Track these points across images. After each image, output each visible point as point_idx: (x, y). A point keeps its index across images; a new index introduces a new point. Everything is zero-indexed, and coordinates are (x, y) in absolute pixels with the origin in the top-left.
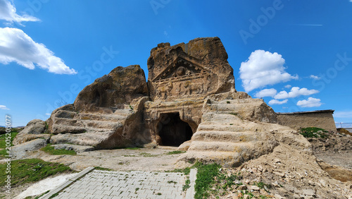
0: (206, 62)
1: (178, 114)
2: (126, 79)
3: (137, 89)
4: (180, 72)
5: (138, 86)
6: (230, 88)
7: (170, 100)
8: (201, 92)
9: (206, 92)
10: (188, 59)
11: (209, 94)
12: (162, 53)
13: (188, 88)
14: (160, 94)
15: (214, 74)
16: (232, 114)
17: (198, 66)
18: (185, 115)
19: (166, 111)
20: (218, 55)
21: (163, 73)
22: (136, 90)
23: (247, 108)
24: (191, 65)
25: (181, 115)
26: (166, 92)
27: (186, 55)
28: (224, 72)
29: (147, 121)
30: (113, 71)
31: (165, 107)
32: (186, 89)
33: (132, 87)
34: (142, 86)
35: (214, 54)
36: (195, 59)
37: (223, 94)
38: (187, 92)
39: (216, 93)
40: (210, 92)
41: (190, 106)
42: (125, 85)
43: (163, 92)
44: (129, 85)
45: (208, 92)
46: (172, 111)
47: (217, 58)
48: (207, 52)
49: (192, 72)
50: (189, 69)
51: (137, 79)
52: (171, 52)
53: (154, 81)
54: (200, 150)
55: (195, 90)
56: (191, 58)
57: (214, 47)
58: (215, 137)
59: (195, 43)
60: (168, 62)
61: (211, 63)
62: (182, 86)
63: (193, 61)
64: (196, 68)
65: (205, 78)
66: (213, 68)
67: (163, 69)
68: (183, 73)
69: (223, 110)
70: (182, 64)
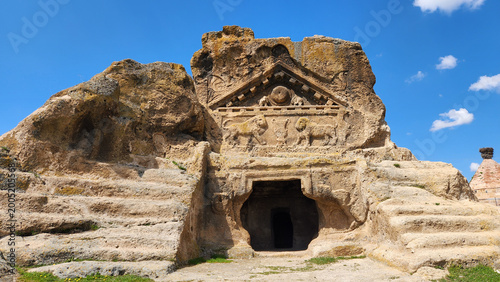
0: (339, 87)
1: (298, 182)
2: (154, 94)
3: (182, 122)
4: (280, 97)
5: (184, 115)
6: (383, 140)
7: (265, 153)
8: (333, 141)
9: (343, 144)
10: (299, 73)
11: (351, 149)
12: (236, 49)
13: (305, 133)
14: (235, 138)
15: (356, 112)
16: (417, 186)
17: (321, 91)
18: (316, 186)
19: (269, 176)
20: (360, 76)
21: (238, 93)
22: (179, 124)
23: (436, 177)
24: (305, 87)
25: (305, 184)
26: (251, 135)
27: (297, 64)
28: (372, 110)
29: (220, 199)
30: (115, 70)
31: (265, 167)
32: (300, 134)
33: (170, 117)
34: (194, 117)
35: (353, 73)
36: (315, 76)
37: (376, 149)
38: (301, 139)
39: (363, 147)
40: (352, 145)
41: (325, 169)
42: (152, 110)
43: (245, 135)
44: (164, 111)
45: (349, 145)
46: (285, 178)
47: (359, 82)
48: (341, 68)
49: (305, 100)
50: (300, 93)
51: (182, 98)
52: (258, 50)
53: (213, 107)
54: (435, 246)
55: (321, 137)
56: (307, 72)
57: (354, 61)
58: (442, 225)
59: (317, 45)
60: (251, 71)
61: (348, 89)
62: (290, 126)
63: (311, 80)
64: (318, 95)
65: (339, 117)
66: (353, 99)
67: (239, 84)
68: (287, 101)
69: (399, 180)
70: (284, 81)
